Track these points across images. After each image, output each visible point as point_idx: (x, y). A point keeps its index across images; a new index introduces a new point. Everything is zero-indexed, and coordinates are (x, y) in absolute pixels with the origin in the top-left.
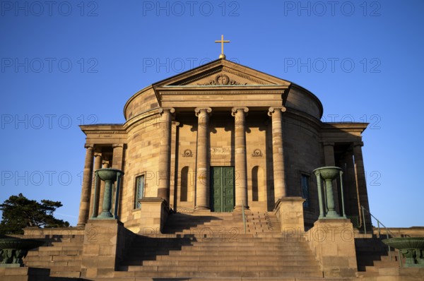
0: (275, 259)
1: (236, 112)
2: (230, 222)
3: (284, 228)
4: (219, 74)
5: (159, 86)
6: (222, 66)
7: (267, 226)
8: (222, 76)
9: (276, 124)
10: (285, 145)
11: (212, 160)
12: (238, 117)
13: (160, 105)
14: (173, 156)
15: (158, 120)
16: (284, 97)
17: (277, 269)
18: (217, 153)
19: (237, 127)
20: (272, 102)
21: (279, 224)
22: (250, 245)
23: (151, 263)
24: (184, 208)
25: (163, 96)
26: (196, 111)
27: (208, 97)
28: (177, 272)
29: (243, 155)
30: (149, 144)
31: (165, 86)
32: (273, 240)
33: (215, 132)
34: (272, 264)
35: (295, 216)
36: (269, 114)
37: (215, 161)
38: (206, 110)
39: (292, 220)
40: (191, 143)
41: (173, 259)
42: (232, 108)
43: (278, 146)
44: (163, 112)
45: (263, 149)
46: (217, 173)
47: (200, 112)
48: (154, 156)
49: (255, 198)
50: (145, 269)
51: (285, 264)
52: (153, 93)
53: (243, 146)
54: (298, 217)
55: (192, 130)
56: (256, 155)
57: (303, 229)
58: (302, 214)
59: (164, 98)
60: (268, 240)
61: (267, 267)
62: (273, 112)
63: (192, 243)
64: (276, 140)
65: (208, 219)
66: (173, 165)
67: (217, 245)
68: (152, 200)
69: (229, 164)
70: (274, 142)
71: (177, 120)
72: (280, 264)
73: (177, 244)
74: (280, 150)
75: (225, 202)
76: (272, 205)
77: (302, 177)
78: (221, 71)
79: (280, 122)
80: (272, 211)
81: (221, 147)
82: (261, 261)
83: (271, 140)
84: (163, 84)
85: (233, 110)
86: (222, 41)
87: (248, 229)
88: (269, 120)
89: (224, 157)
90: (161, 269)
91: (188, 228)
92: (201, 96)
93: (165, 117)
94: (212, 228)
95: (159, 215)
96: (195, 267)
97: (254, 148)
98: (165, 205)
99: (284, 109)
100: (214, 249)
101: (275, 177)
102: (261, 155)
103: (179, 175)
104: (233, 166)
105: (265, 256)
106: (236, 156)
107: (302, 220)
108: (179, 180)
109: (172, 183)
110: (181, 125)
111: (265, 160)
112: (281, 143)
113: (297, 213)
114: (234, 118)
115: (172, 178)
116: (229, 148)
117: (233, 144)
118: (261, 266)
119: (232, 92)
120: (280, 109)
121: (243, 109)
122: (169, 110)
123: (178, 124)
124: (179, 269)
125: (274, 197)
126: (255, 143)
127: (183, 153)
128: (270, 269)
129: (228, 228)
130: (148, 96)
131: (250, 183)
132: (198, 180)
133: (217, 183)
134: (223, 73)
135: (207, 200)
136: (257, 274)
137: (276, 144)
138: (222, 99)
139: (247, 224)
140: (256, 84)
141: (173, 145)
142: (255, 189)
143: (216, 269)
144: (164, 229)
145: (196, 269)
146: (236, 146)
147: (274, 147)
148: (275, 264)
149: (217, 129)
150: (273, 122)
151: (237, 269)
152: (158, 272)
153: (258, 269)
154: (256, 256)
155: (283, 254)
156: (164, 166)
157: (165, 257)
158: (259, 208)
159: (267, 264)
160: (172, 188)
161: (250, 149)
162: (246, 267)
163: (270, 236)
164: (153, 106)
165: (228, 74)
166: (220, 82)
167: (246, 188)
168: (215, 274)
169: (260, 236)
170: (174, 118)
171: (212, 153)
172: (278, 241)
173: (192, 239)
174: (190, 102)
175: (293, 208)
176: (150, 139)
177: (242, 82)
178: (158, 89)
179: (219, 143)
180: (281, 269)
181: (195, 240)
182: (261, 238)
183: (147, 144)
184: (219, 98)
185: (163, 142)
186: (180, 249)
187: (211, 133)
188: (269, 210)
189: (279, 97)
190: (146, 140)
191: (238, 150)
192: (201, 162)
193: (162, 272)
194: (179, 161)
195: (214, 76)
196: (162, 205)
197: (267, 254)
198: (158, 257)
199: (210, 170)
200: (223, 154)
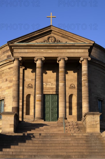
0: (84, 148)
1: (60, 60)
2: (56, 127)
3: (88, 130)
4: (49, 35)
5: (11, 43)
6: (51, 31)
7: (77, 129)
8: (51, 37)
9: (84, 68)
10: (90, 81)
11: (44, 90)
12: (61, 64)
13: (13, 55)
14: (21, 88)
15: (12, 65)
16: (90, 51)
17: (86, 154)
18: (48, 86)
19: (60, 70)
20: (82, 54)
21: (85, 128)
23: (8, 150)
25: (14, 50)
26: (35, 59)
27: (42, 50)
28: (24, 155)
29: (64, 87)
30: (6, 80)
31: (15, 43)
32: (83, 137)
33: (46, 73)
34: (82, 151)
35: (95, 123)
36: (80, 62)
37: (46, 91)
38: (41, 59)
39: (93, 126)
40: (32, 80)
41: (22, 148)
42: (57, 57)
43: (85, 82)
44: (14, 60)
45: (76, 84)
46: (47, 98)
47: (37, 60)
48: (9, 88)
49: (71, 113)
50: (5, 153)
51: (90, 151)
52: (9, 48)
53: (64, 81)
54: (97, 124)
55: (32, 72)
56: (72, 87)
57: (99, 131)
58: (99, 122)
59: (15, 51)
60: (80, 137)
61: (80, 152)
62: (83, 60)
63: (32, 139)
64: (84, 78)
65: (42, 125)
66: (21, 93)
67: (48, 140)
68: (8, 113)
69: (55, 93)
70: (83, 79)
71: (23, 65)
72: (87, 151)
73: (24, 139)
74: (87, 84)
75: (52, 116)
76: (80, 117)
77: (98, 101)
78: (51, 34)
79: (87, 66)
80: (80, 120)
81: (50, 82)
82: (75, 149)
83: (81, 78)
84: (14, 42)
85: (58, 59)
86: (51, 16)
87: (66, 131)
88: (80, 66)
89: (52, 89)
90: (14, 154)
91: (30, 131)
92: (38, 50)
93: (16, 63)
94: (45, 131)
95: (13, 123)
96: (35, 152)
97: (70, 83)
98: (17, 117)
99: (89, 59)
100: (46, 142)
101: (83, 100)
102: (74, 88)
103: (25, 99)
104: (57, 94)
105: (78, 146)
106: (59, 88)
107: (99, 126)
108: (25, 102)
109: (21, 104)
110: (26, 69)
111: (76, 91)
112: (87, 80)
113: (96, 121)
114: (59, 64)
115: (21, 101)
116: (55, 83)
117: (57, 80)
118: (75, 152)
119: (57, 47)
120: (87, 59)
121: (64, 59)
122: (18, 59)
123: (24, 68)
124: (25, 154)
125: (82, 113)
126: (71, 80)
127: (27, 86)
128: (81, 154)
129: (55, 131)
130: (5, 50)
131: (68, 104)
132: (36, 102)
133: (47, 104)
134: (52, 35)
135: (42, 114)
136: (74, 157)
137: (84, 80)
138: (51, 52)
139: (66, 128)
140: (72, 43)
141: (21, 81)
142: (71, 108)
143: (48, 154)
144: (16, 131)
145: (36, 154)
146: (60, 82)
147: (82, 82)
148: (84, 151)
149: (47, 71)
150: (82, 67)
151: (61, 154)
152: (12, 155)
153: (74, 154)
154: (72, 146)
157: (16, 147)
158: (72, 119)
159: (79, 151)
160: (21, 107)
161: (68, 84)
162: (67, 152)
163: (81, 135)
164: (8, 57)
165: (55, 36)
166: (50, 41)
167: (65, 107)
168: (48, 157)
170: (21, 64)
171: (44, 86)
172: (86, 137)
173: (32, 136)
174: (31, 54)
175: (94, 118)
176: (6, 77)
177: (64, 41)
178: (11, 45)
179: (49, 80)
180: (88, 153)
181: (34, 137)
182: (76, 136)
183: (5, 80)
184: (50, 51)
185: (15, 79)
186: (25, 142)
187: (44, 74)
189: (87, 51)
190: (4, 78)
191: (61, 84)
192: (38, 91)
193: (15, 155)
194: (25, 91)
195: (46, 37)
196: (15, 117)
198: (12, 147)
199: (44, 97)
200: (52, 86)
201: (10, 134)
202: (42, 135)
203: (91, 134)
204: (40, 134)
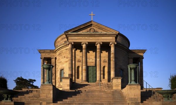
0: (111, 99)
1: (97, 44)
2: (95, 86)
3: (114, 88)
4: (91, 28)
5: (67, 33)
6: (92, 24)
7: (108, 88)
8: (92, 29)
9: (112, 49)
10: (116, 58)
11: (88, 64)
12: (98, 46)
13: (68, 41)
14: (74, 62)
15: (68, 48)
16: (116, 38)
17: (112, 102)
18: (90, 61)
19: (98, 50)
20: (111, 40)
21: (112, 87)
22: (102, 94)
23: (66, 100)
24: (78, 81)
25: (69, 37)
26: (82, 44)
27: (86, 38)
28: (76, 103)
29: (100, 61)
30: (65, 57)
31: (69, 33)
33: (89, 53)
34: (110, 100)
35: (118, 84)
36: (110, 45)
37: (89, 64)
38: (86, 43)
39: (117, 86)
40: (80, 57)
42: (96, 42)
43: (113, 58)
44: (69, 44)
45: (107, 59)
46: (90, 68)
47: (83, 44)
48: (66, 62)
49: (104, 78)
50: (64, 102)
51: (115, 101)
52: (65, 36)
53: (100, 58)
54: (119, 84)
55: (80, 52)
56: (104, 62)
57: (121, 89)
58: (120, 83)
59: (69, 38)
60: (109, 92)
61: (108, 101)
62: (112, 44)
63: (81, 93)
64: (112, 56)
65: (87, 85)
66: (74, 65)
67: (90, 94)
68: (66, 78)
69: (94, 65)
70: (111, 56)
71: (74, 47)
72: (113, 100)
74: (114, 59)
75: (93, 79)
76: (109, 80)
77: (121, 70)
79: (114, 48)
80: (110, 82)
81: (91, 58)
82: (106, 99)
83: (110, 56)
84: (69, 32)
85: (96, 43)
86: (92, 15)
87: (101, 89)
88: (110, 48)
89: (93, 62)
90: (70, 102)
91: (80, 88)
92: (84, 37)
93: (70, 46)
94: (88, 88)
95: (69, 84)
96: (82, 101)
97: (104, 59)
99: (116, 43)
101: (111, 70)
102: (106, 62)
103: (76, 69)
104: (96, 66)
105: (107, 98)
106: (97, 62)
107: (120, 85)
108: (76, 71)
109: (74, 72)
110: (76, 50)
111: (107, 64)
112: (114, 57)
113: (119, 83)
114: (96, 46)
115: (74, 70)
116: (94, 59)
117: (96, 57)
118: (106, 101)
119: (96, 36)
120: (114, 43)
121: (100, 43)
122: (71, 43)
123: (75, 49)
124: (76, 102)
125: (110, 78)
126: (104, 57)
127: (77, 61)
128: (109, 102)
129: (94, 88)
130: (63, 37)
131: (102, 72)
132: (83, 71)
133: (90, 72)
134: (92, 27)
135: (86, 78)
136: (105, 104)
137: (112, 57)
138: (92, 39)
139: (101, 87)
140: (105, 32)
141: (74, 57)
142: (104, 74)
143: (90, 102)
144: (71, 88)
145: (83, 102)
146: (97, 58)
147: (111, 58)
148: (111, 101)
149: (90, 51)
150: (111, 49)
151: (97, 102)
152: (68, 103)
153: (105, 102)
154: (104, 98)
155: (114, 97)
156: (70, 66)
158: (105, 81)
159: (108, 100)
160: (74, 74)
161: (102, 59)
162: (101, 101)
163: (109, 91)
164: (65, 42)
165: (94, 28)
166: (91, 31)
167: (101, 74)
168: (89, 104)
169: (106, 91)
170: (73, 47)
171: (88, 61)
172: (112, 92)
173: (80, 92)
174: (79, 40)
175: (117, 81)
176: (65, 55)
177: (100, 31)
178: (67, 34)
179: (91, 57)
181: (81, 92)
182: (106, 92)
183: (64, 57)
184: (91, 38)
185: (69, 56)
186: (76, 95)
187: (88, 53)
188: (108, 82)
189: (114, 38)
190: (63, 56)
191: (98, 60)
192: (84, 64)
193: (70, 103)
194: (76, 64)
195: (89, 29)
196: (70, 80)
197: (108, 97)
198: (68, 98)
199: (87, 67)
200: (92, 61)
201: (67, 91)
202: (86, 91)
203: (116, 90)
204: (85, 91)
